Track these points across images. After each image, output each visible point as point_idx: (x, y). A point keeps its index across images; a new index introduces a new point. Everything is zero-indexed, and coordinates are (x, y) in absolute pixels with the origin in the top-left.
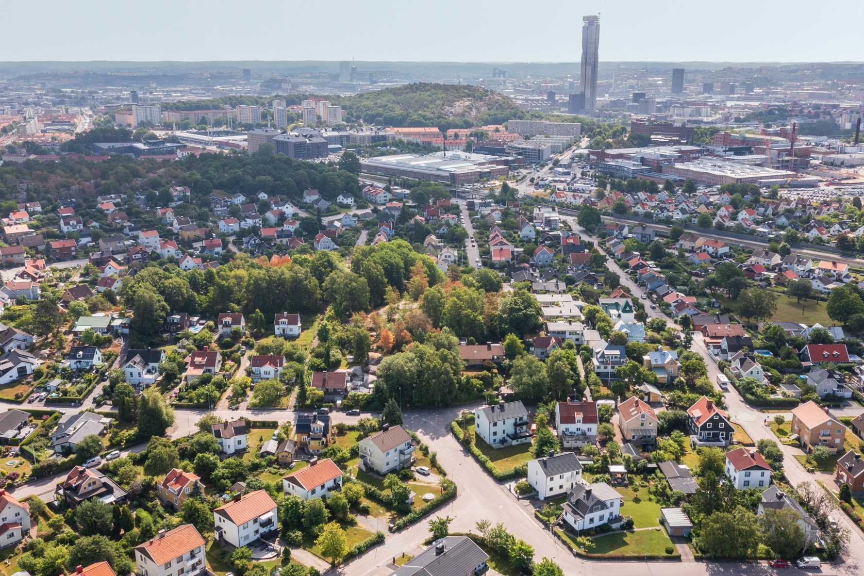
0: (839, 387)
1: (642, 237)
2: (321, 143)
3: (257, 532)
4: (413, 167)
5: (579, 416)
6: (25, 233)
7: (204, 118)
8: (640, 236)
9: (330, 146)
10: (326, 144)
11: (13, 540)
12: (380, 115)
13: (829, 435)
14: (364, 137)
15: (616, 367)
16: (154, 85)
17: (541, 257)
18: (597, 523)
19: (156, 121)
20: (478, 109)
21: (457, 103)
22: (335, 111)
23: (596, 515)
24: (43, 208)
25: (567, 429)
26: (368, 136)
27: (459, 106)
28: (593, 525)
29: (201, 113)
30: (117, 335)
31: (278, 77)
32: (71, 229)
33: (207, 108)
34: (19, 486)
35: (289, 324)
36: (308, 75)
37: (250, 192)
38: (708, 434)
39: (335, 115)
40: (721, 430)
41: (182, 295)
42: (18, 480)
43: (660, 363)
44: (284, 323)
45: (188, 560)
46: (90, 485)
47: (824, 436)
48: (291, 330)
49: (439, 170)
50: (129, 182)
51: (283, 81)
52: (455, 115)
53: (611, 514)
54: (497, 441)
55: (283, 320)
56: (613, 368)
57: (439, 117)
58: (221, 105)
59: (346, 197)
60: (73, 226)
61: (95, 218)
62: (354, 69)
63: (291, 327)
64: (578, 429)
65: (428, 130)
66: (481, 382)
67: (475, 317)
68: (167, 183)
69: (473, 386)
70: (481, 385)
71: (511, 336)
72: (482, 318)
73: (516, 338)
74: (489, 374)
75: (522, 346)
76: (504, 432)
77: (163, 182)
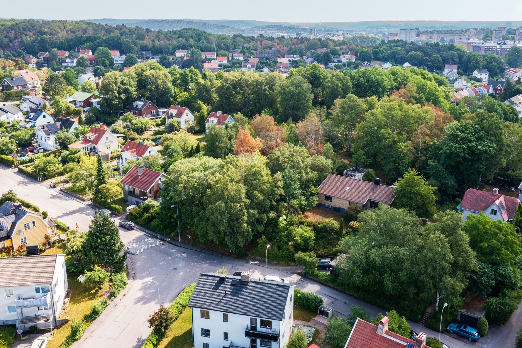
6: (216, 69)
19: (412, 40)
24: (244, 58)
33: (453, 34)
35: (217, 124)
37: (398, 62)
44: (212, 122)
50: (315, 50)
55: (213, 118)
60: (249, 68)
61: (269, 66)
66: (310, 234)
67: (395, 142)
68: (343, 53)
69: (290, 237)
70: (306, 240)
71: (411, 174)
72: (404, 146)
73: (421, 179)
74: (336, 224)
75: (435, 198)
76: (226, 336)
77: (341, 52)
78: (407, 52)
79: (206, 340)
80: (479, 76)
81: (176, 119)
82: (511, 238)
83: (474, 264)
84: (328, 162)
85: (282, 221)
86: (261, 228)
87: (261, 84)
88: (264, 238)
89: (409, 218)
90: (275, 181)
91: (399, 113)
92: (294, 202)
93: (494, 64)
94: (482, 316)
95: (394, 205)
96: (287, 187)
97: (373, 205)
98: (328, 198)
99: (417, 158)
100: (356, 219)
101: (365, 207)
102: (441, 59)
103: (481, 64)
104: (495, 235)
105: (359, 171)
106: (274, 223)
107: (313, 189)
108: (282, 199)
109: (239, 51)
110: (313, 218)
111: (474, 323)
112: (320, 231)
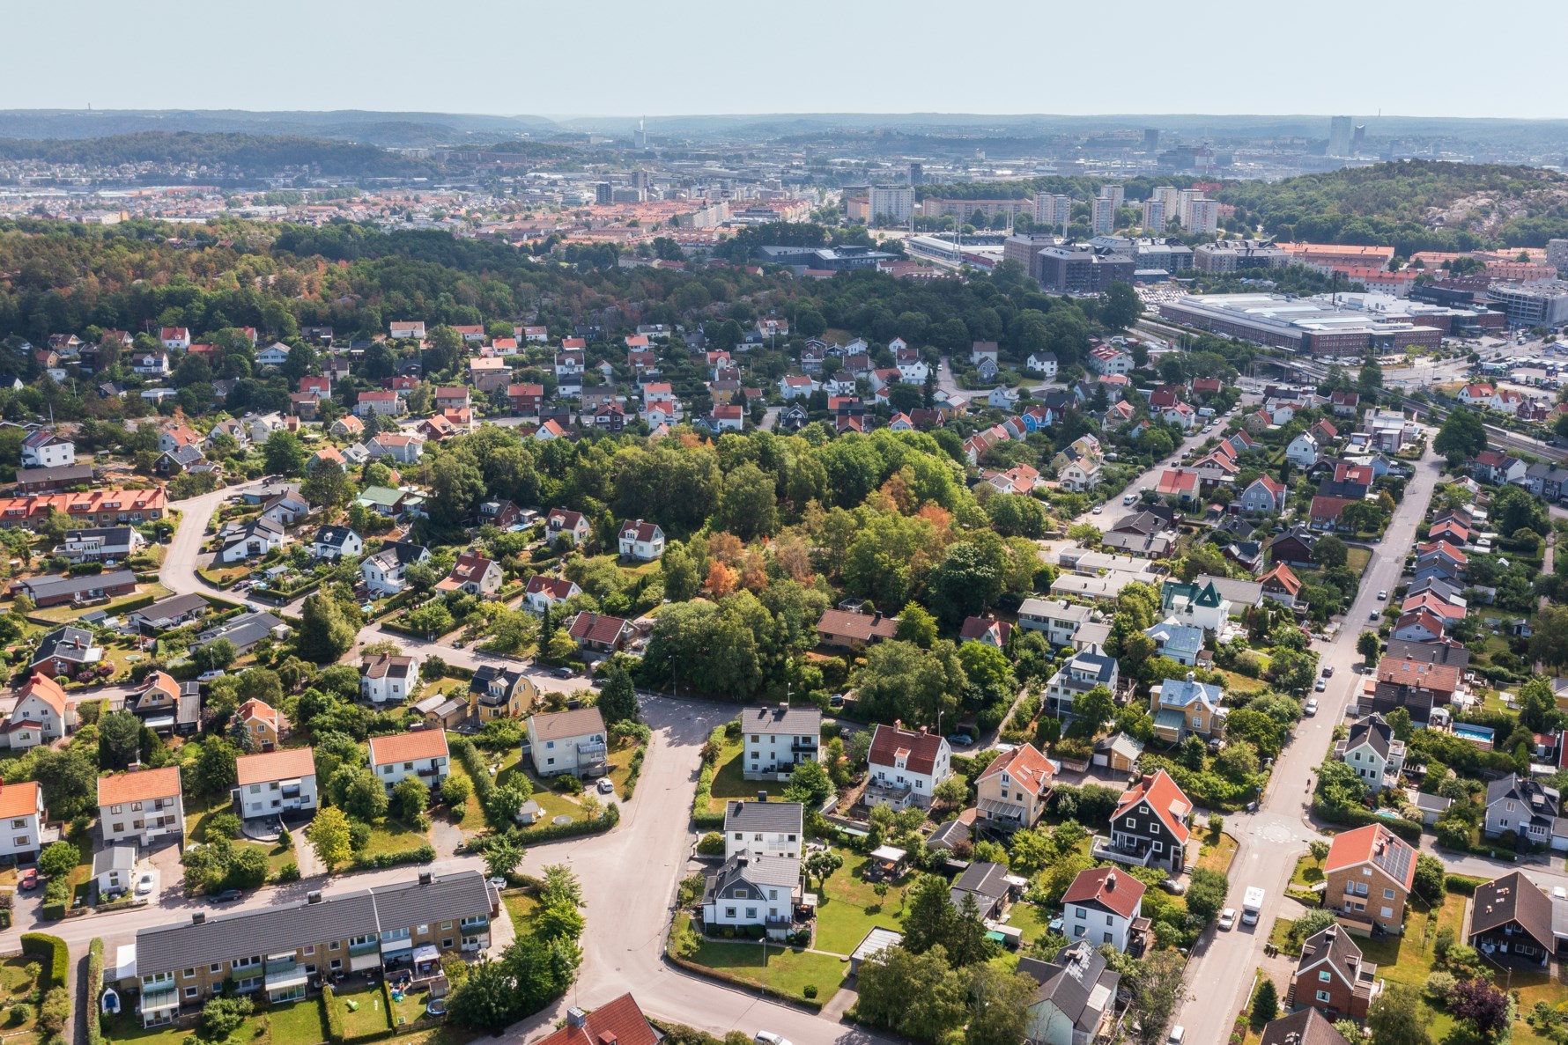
0: (1535, 821)
1: (1545, 486)
2: (1123, 265)
3: (275, 803)
4: (1249, 318)
5: (902, 756)
6: (499, 371)
7: (978, 212)
8: (1541, 482)
9: (1137, 272)
10: (1133, 267)
11: (26, 743)
12: (1291, 219)
13: (1365, 896)
14: (1221, 258)
15: (1074, 692)
16: (982, 155)
17: (1254, 495)
18: (741, 919)
19: (904, 214)
20: (1503, 215)
21: (1460, 202)
22: (1205, 208)
23: (741, 905)
24: (549, 335)
25: (882, 775)
26: (1231, 257)
27: (1461, 208)
28: (730, 921)
29: (977, 205)
30: (405, 520)
31: (1193, 143)
32: (566, 371)
33: (1002, 195)
34: (111, 685)
35: (639, 538)
36: (1268, 142)
37: (878, 334)
38: (1130, 840)
39: (1205, 217)
40: (1154, 837)
41: (516, 474)
42: (111, 678)
43: (1175, 702)
44: (631, 536)
45: (149, 810)
46: (154, 698)
47: (1355, 894)
48: (641, 549)
49: (1292, 325)
50: (699, 307)
51: (1197, 151)
52: (1447, 225)
53: (773, 911)
54: (760, 768)
55: (631, 531)
56: (1067, 692)
57: (1408, 227)
58: (1029, 191)
59: (1041, 359)
60: (570, 366)
61: (610, 357)
62: (1360, 132)
63: (641, 543)
64: (900, 779)
65: (1370, 251)
66: (819, 673)
67: (892, 568)
68: (762, 313)
69: (799, 677)
70: (816, 679)
71: (912, 606)
72: (904, 571)
73: (921, 611)
74: (843, 663)
75: (936, 628)
76: (773, 756)
77: (755, 311)
78: (897, 312)
79: (755, 761)
80: (1039, 367)
81: (565, 531)
82: (997, 660)
83: (966, 683)
84: (825, 597)
85: (790, 662)
86: (770, 671)
87: (691, 474)
88: (773, 682)
89: (911, 649)
90: (779, 623)
91: (895, 531)
92: (798, 642)
93: (1068, 337)
94: (975, 726)
95: (897, 638)
96: (790, 627)
97: (876, 640)
98: (829, 636)
99: (918, 585)
100: (863, 656)
101: (869, 643)
102: (964, 328)
103: (1044, 338)
104: (983, 658)
105: (856, 603)
106: (781, 665)
107: (813, 628)
108: (787, 640)
109: (533, 317)
110: (818, 658)
111: (968, 732)
112: (828, 670)
